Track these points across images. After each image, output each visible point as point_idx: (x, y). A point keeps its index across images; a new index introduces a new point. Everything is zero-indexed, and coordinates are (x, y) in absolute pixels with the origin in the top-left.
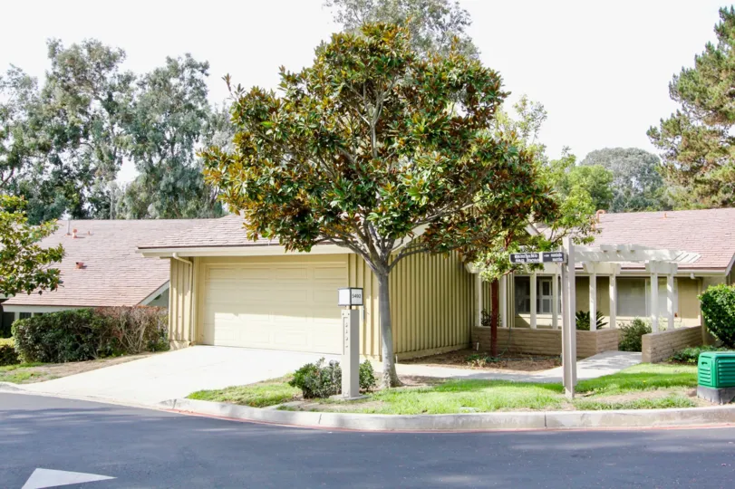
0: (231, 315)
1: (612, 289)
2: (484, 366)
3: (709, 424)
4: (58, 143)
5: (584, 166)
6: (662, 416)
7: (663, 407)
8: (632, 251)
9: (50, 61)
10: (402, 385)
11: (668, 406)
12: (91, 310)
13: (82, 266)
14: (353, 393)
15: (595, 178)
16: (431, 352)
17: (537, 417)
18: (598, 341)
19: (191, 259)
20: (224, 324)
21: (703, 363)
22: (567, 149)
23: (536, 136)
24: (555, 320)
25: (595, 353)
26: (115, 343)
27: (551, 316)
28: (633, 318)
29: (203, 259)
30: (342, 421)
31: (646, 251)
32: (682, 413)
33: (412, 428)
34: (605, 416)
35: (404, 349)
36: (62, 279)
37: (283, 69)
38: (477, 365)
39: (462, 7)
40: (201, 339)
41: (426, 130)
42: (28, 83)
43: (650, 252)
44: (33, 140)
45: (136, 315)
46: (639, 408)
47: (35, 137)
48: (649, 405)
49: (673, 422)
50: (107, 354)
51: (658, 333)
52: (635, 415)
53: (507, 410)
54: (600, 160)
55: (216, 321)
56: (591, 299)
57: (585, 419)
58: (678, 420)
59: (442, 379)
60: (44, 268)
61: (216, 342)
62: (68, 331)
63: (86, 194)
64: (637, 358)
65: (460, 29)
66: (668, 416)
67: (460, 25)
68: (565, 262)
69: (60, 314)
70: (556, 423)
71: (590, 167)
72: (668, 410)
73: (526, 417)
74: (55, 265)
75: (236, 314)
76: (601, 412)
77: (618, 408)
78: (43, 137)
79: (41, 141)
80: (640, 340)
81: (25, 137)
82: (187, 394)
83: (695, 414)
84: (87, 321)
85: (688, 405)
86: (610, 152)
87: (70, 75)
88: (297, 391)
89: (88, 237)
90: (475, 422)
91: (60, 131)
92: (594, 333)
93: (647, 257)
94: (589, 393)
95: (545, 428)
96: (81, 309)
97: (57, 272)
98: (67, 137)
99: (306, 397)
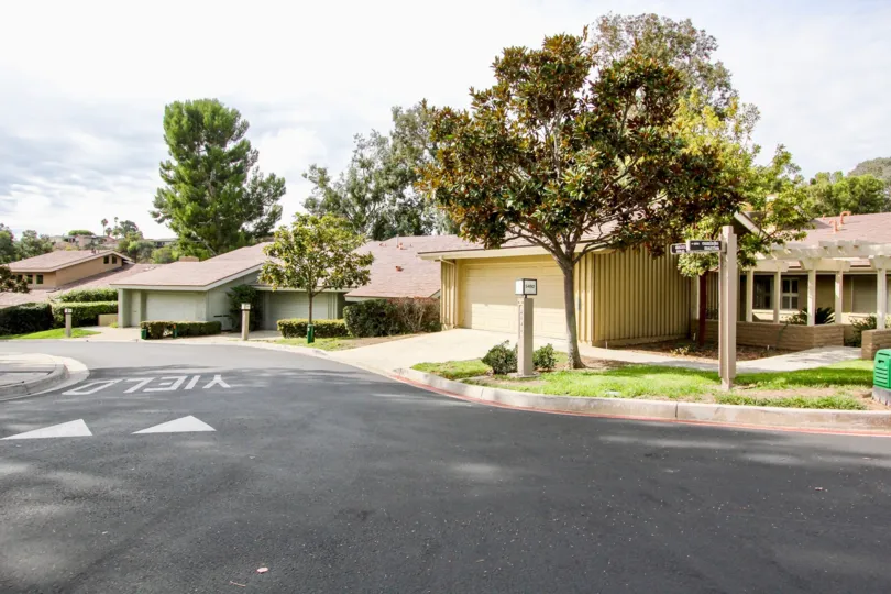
0: (483, 305)
1: (838, 287)
2: (686, 354)
3: (874, 431)
4: (401, 183)
5: (853, 177)
6: (812, 417)
7: (819, 407)
8: (856, 247)
9: (394, 123)
10: (585, 367)
11: (824, 406)
12: (385, 300)
13: (400, 269)
14: (526, 371)
15: (864, 187)
16: (646, 340)
17: (668, 406)
18: (815, 336)
19: (454, 261)
20: (478, 311)
21: (880, 361)
22: (782, 147)
23: (749, 138)
24: (776, 315)
25: (812, 347)
26: (402, 325)
27: (772, 311)
28: (866, 315)
29: (464, 261)
30: (497, 396)
31: (871, 247)
32: (838, 416)
33: (549, 408)
34: (742, 411)
35: (617, 336)
36: (370, 277)
37: (472, 90)
38: (679, 353)
39: (708, 34)
40: (462, 324)
41: (587, 128)
42: (382, 141)
43: (877, 247)
44: (385, 182)
45: (417, 305)
46: (788, 406)
47: (387, 179)
48: (800, 403)
49: (826, 424)
50: (397, 333)
51: (884, 329)
52: (778, 413)
53: (646, 398)
54: (870, 170)
55: (473, 309)
56: (809, 295)
57: (719, 414)
58: (833, 423)
59: (628, 363)
60: (359, 269)
61: (473, 326)
62: (371, 315)
63: (423, 218)
64: (856, 353)
65: (706, 55)
66: (820, 418)
67: (707, 51)
68: (723, 250)
69: (366, 303)
70: (687, 414)
71: (859, 177)
72: (825, 411)
73: (656, 406)
74: (367, 268)
75: (486, 304)
76: (742, 407)
77: (764, 405)
78: (392, 179)
79: (391, 182)
80: (860, 336)
81: (380, 180)
82: (412, 365)
83: (857, 418)
84: (382, 308)
85: (852, 407)
86: (883, 161)
87: (407, 133)
88: (489, 369)
89: (409, 249)
90: (605, 407)
91: (402, 174)
92: (812, 328)
93: (874, 252)
94: (751, 385)
95: (675, 418)
96: (379, 299)
97: (367, 272)
98: (407, 178)
99: (495, 372)
